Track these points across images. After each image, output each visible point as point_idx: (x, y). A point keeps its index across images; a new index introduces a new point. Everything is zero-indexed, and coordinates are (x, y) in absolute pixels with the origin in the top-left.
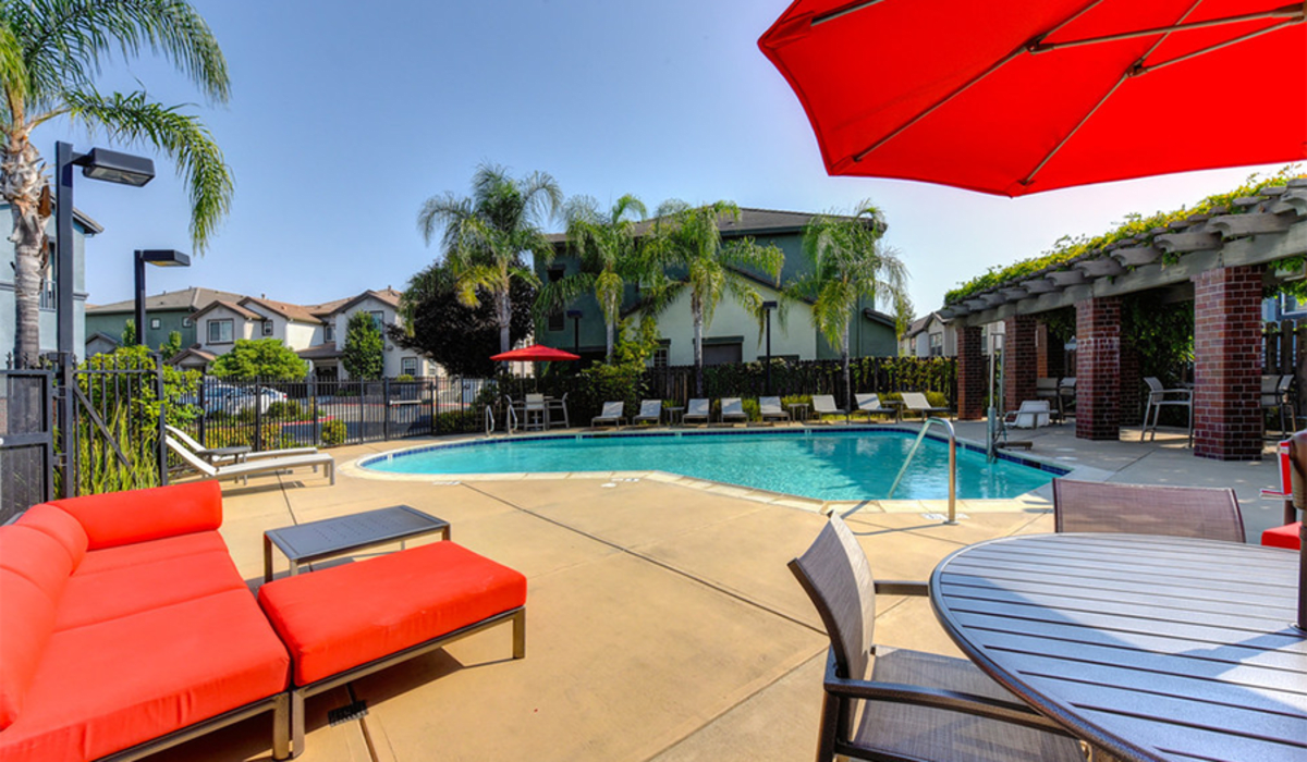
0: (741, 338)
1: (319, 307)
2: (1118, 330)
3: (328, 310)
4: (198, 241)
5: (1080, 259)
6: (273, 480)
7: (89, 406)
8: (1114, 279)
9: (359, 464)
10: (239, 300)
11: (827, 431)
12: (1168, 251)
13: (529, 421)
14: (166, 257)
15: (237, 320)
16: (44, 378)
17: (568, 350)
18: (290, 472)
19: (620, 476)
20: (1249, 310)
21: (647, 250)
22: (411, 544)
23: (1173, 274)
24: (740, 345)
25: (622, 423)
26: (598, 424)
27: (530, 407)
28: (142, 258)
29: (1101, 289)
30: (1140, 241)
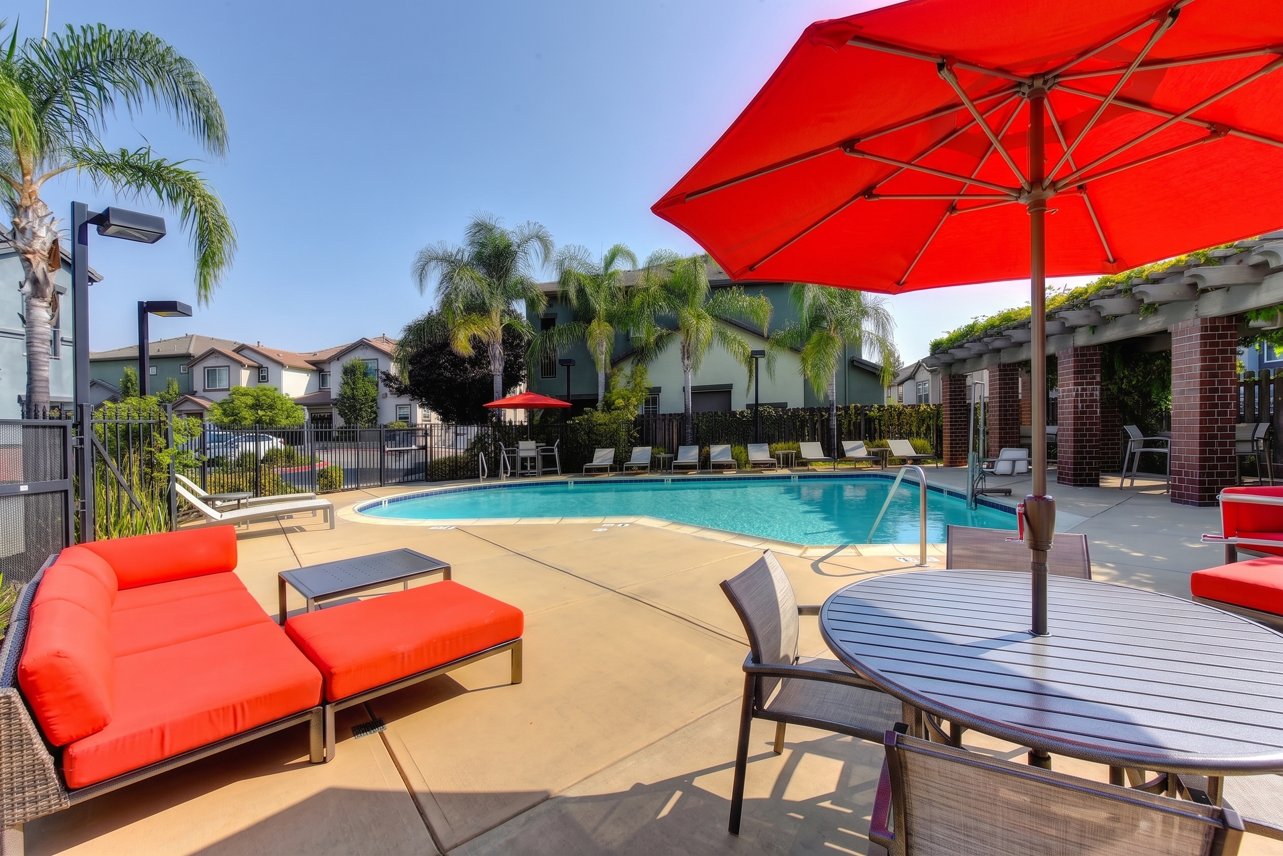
0: (730, 386)
1: (315, 355)
2: (1098, 379)
3: (325, 357)
4: (203, 292)
5: (1060, 309)
6: (274, 525)
7: (106, 454)
8: (1094, 329)
9: (356, 508)
10: (236, 346)
11: (814, 477)
12: (1146, 301)
13: (521, 468)
14: (169, 307)
15: (233, 367)
16: (64, 428)
17: (560, 398)
18: (291, 517)
19: (611, 521)
20: (1224, 360)
21: (637, 301)
22: (413, 584)
23: (1151, 324)
24: (729, 393)
25: (613, 469)
26: (589, 470)
27: (522, 454)
28: (146, 309)
29: (1082, 339)
30: (1120, 292)
